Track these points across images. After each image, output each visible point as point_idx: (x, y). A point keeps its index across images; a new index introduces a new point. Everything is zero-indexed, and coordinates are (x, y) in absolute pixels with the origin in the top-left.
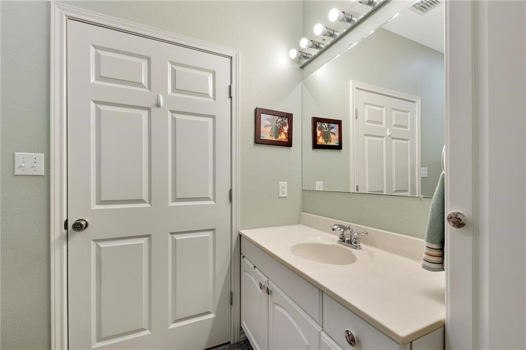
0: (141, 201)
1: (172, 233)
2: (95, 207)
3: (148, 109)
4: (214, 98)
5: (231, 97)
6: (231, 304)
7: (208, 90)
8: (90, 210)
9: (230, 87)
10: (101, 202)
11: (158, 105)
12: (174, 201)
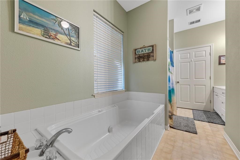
0: (188, 79)
1: (194, 85)
2: (180, 80)
3: (190, 62)
4: (205, 56)
5: (210, 55)
6: (211, 103)
7: (203, 55)
8: (179, 80)
9: (210, 53)
10: (181, 79)
11: (192, 61)
12: (195, 79)
